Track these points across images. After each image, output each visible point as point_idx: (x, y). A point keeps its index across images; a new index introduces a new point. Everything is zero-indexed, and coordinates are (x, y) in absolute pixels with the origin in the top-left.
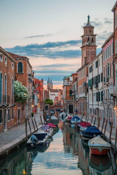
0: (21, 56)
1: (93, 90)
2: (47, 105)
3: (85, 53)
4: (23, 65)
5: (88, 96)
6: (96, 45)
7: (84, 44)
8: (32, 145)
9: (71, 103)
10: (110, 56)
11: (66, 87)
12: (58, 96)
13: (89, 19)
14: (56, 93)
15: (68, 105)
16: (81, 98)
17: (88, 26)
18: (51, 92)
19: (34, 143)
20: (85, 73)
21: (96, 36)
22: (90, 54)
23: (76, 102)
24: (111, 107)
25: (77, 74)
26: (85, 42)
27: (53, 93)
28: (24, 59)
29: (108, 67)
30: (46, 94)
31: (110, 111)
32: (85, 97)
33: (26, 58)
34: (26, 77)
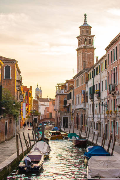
0: (9, 59)
1: (94, 100)
2: (36, 117)
3: (82, 57)
4: (11, 69)
5: (87, 107)
6: (93, 47)
7: (80, 45)
8: (26, 168)
9: (65, 115)
10: (117, 59)
11: (60, 96)
12: (49, 107)
13: (85, 17)
14: (46, 103)
15: (62, 118)
16: (78, 109)
17: (84, 25)
18: (40, 102)
19: (27, 166)
20: (83, 80)
21: (94, 37)
22: (87, 57)
23: (72, 113)
24: (117, 121)
25: (74, 81)
26: (81, 44)
27: (43, 103)
28: (12, 62)
29: (113, 72)
30: (34, 104)
31: (116, 125)
32: (84, 108)
33: (14, 61)
34: (14, 84)
